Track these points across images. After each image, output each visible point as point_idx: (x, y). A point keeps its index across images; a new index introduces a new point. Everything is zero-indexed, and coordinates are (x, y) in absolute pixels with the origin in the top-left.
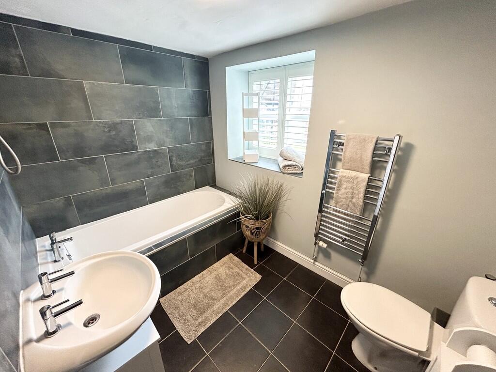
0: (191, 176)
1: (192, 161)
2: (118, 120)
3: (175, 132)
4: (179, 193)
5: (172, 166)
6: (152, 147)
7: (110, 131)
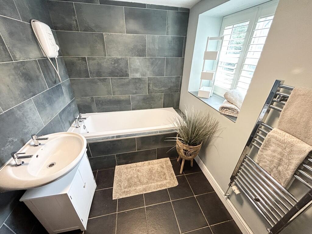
0: (161, 98)
1: (163, 89)
2: (120, 57)
3: (154, 68)
4: (151, 108)
5: (149, 90)
6: (138, 76)
7: (115, 63)
